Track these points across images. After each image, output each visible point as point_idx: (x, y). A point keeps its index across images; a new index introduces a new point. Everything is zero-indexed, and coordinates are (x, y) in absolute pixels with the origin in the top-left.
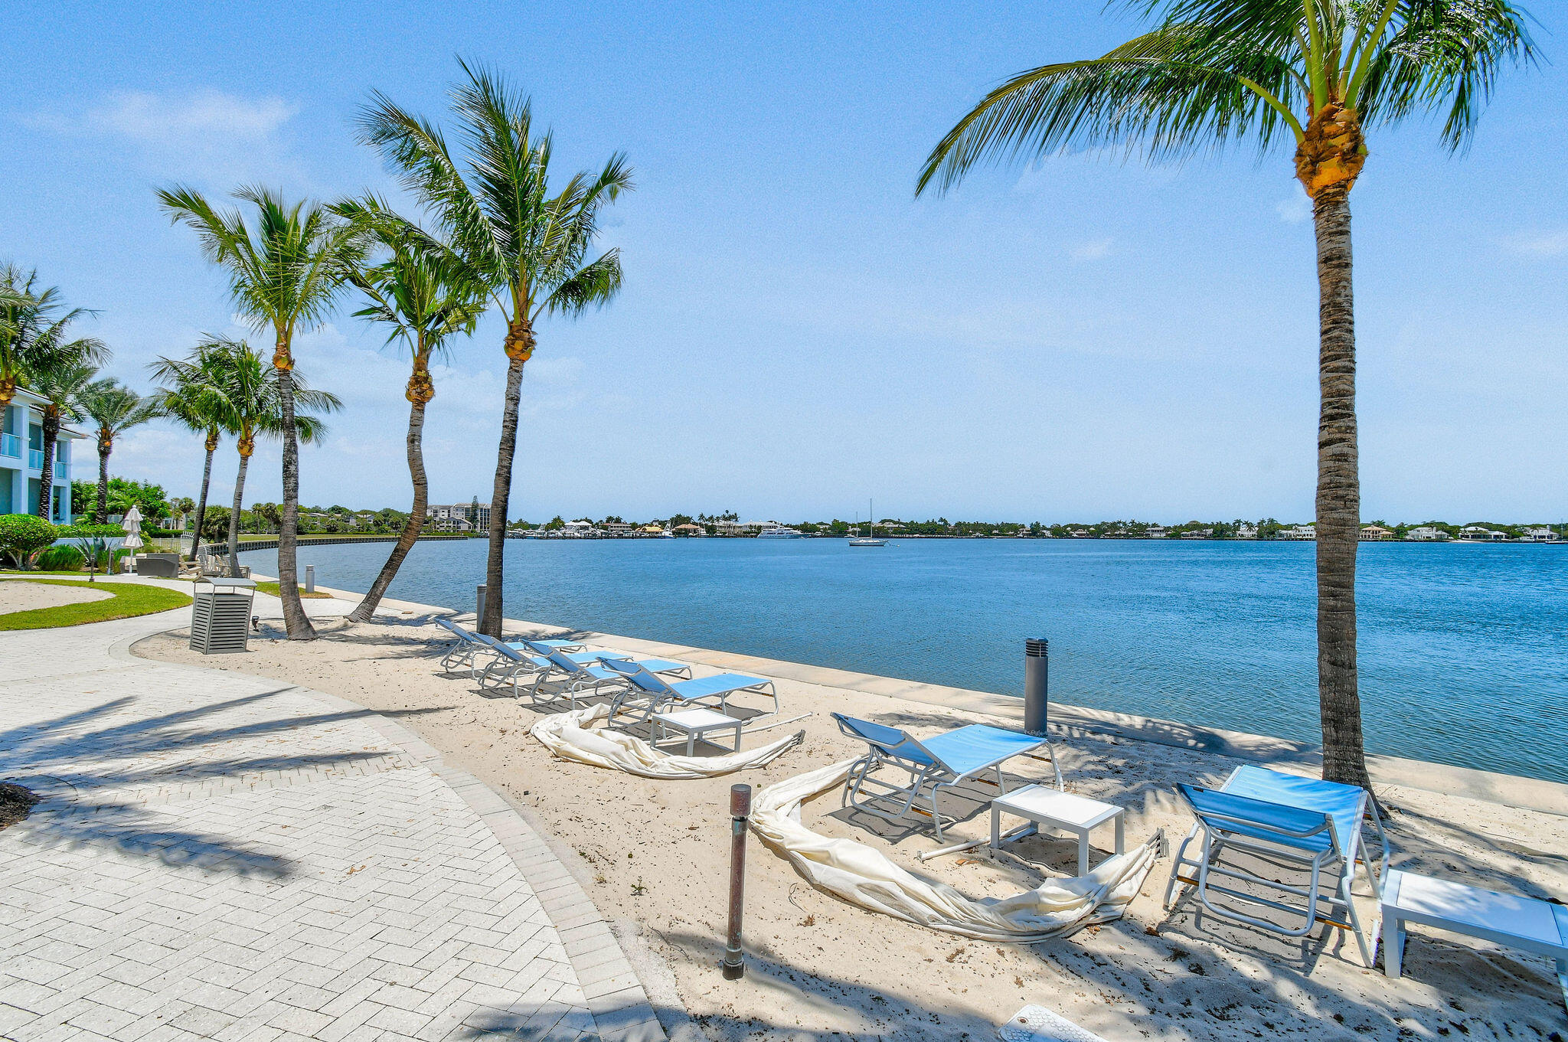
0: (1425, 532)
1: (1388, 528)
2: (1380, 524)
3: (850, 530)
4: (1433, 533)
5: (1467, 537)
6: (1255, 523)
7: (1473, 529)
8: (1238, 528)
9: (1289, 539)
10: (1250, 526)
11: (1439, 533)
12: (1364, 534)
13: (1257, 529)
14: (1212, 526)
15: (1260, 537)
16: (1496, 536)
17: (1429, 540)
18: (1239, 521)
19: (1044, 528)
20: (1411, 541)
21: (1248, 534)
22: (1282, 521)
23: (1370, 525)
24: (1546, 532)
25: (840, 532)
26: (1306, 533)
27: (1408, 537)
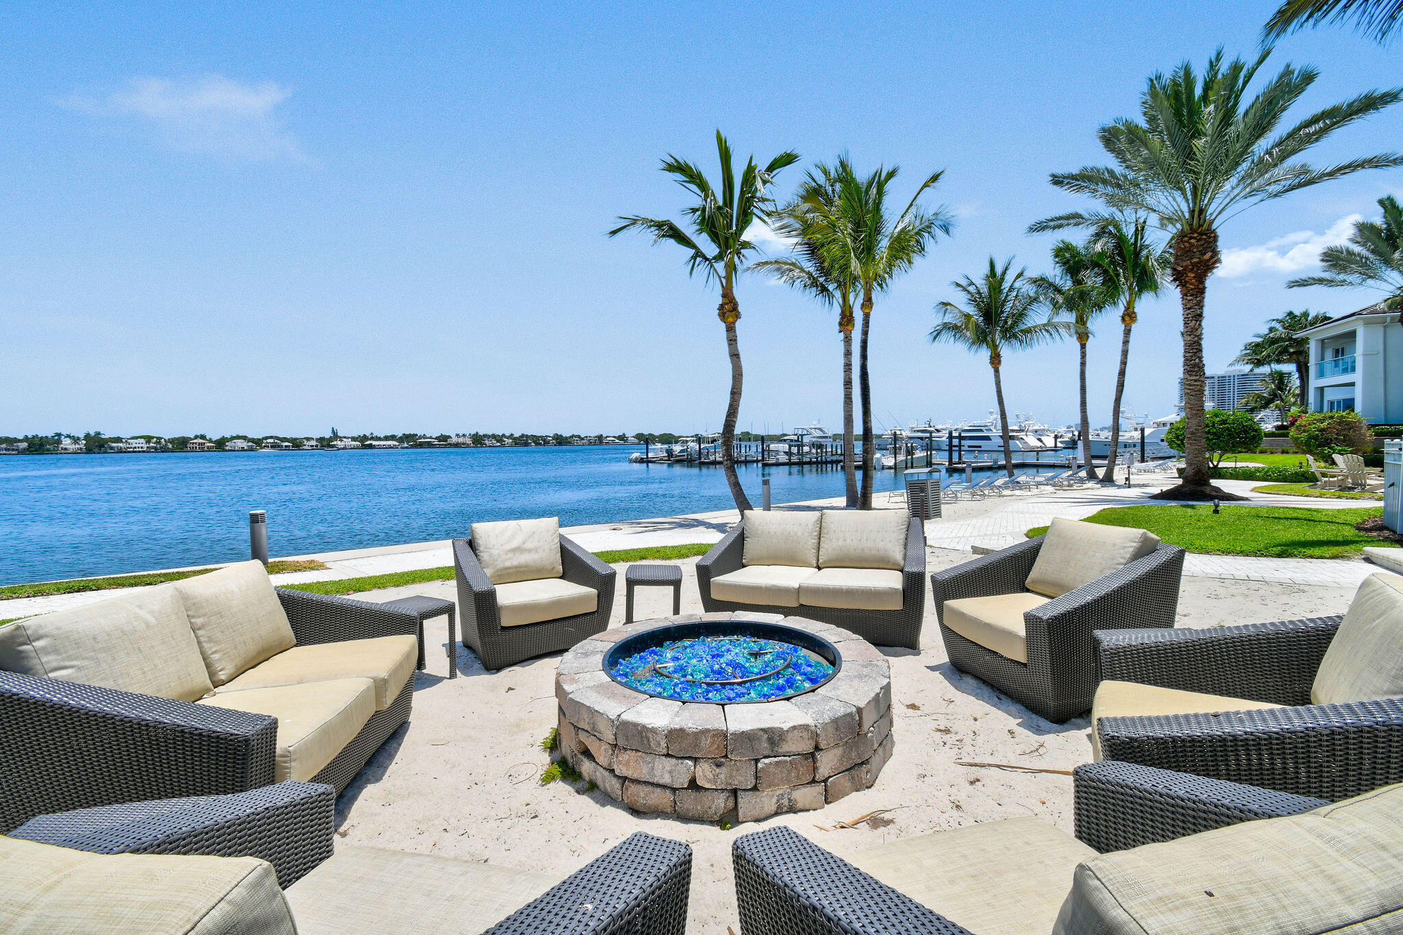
0: (241, 444)
1: (210, 441)
2: (203, 437)
4: (245, 445)
5: (268, 447)
6: (82, 436)
7: (272, 441)
8: (59, 442)
9: (120, 451)
10: (76, 440)
12: (191, 445)
13: (84, 442)
14: (26, 439)
15: (89, 451)
16: (286, 446)
17: (243, 450)
20: (229, 450)
21: (72, 447)
22: (107, 434)
24: (314, 443)
26: (137, 445)
27: (227, 448)
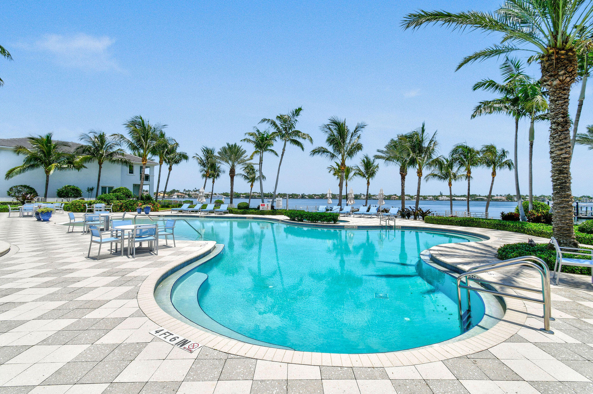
3: (242, 196)
11: (409, 198)
18: (361, 194)
19: (306, 195)
23: (393, 195)
25: (238, 196)
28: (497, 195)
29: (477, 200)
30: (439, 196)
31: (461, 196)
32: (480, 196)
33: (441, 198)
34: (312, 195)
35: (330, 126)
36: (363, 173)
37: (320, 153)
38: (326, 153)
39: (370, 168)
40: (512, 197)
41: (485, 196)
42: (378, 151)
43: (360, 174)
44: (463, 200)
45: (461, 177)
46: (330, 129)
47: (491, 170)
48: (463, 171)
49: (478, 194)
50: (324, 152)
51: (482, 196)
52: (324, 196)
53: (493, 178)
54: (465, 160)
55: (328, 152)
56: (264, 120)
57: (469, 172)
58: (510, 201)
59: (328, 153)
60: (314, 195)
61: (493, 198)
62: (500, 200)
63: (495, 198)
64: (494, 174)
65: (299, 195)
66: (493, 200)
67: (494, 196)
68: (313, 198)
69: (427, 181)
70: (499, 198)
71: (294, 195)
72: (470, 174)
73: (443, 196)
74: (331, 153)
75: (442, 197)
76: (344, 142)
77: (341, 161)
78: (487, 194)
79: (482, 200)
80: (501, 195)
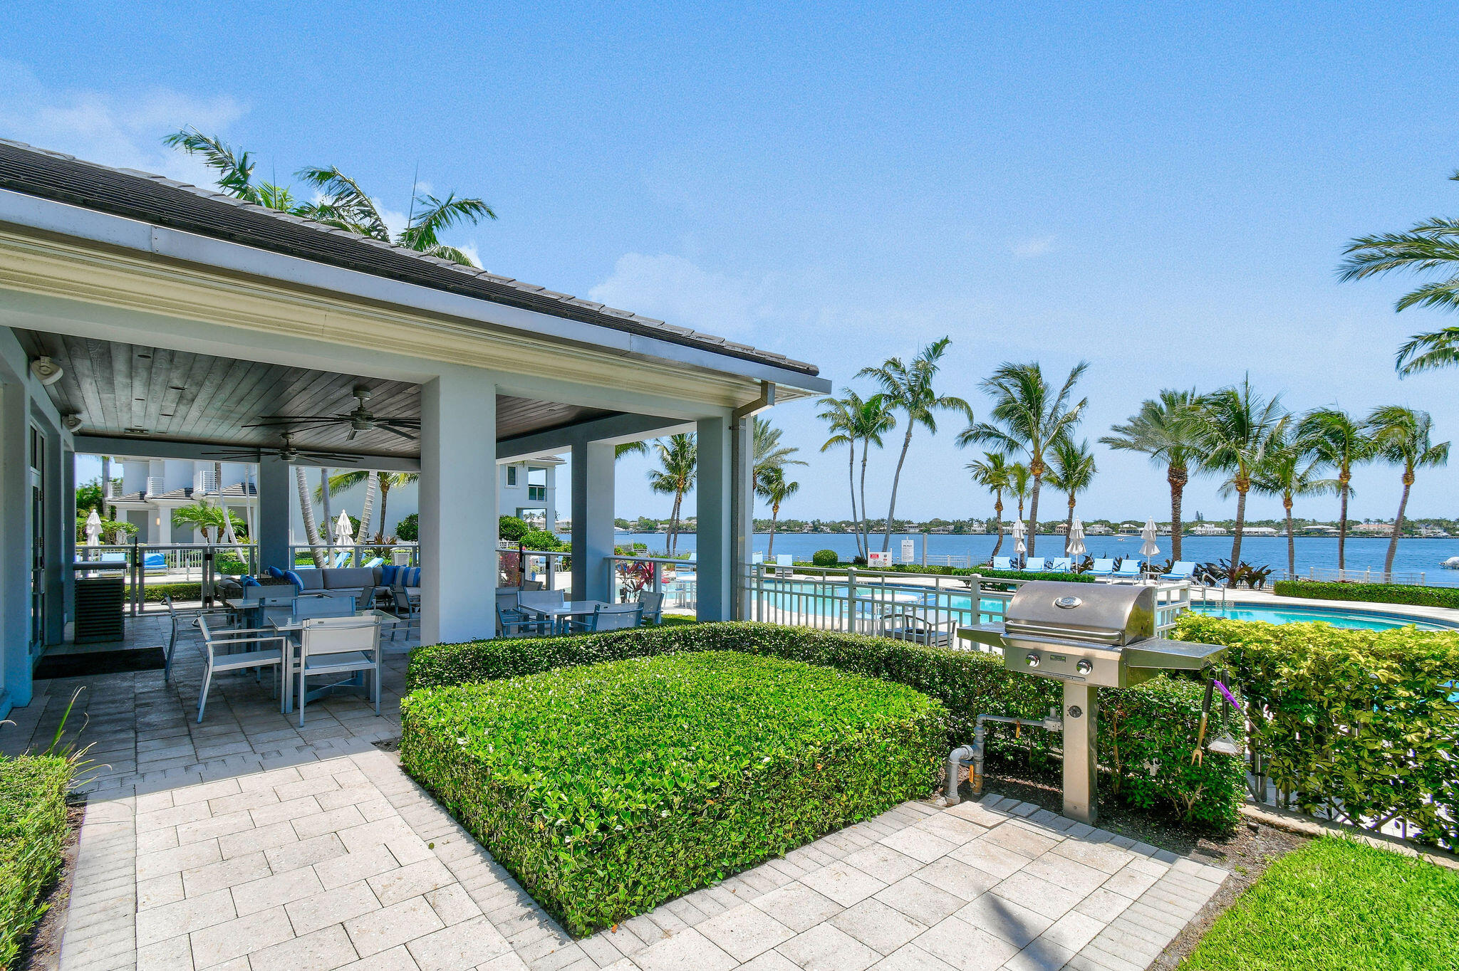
28: (1368, 521)
29: (1308, 533)
30: (1194, 524)
31: (1260, 524)
32: (1314, 523)
33: (1199, 528)
34: (841, 523)
35: (1002, 380)
36: (1058, 477)
37: (981, 440)
38: (993, 439)
39: (1077, 465)
40: (1413, 526)
41: (1332, 524)
42: (1116, 429)
43: (1051, 481)
44: (1264, 535)
45: (1320, 487)
46: (1000, 385)
47: (1400, 468)
48: (1331, 473)
49: (1309, 518)
50: (990, 435)
51: (1320, 524)
52: (873, 527)
53: (1407, 487)
54: (1334, 446)
55: (998, 436)
56: (865, 371)
57: (1346, 474)
58: (1405, 536)
59: (998, 439)
60: (844, 522)
61: (1355, 528)
62: (1377, 533)
63: (1362, 528)
64: (1408, 478)
65: (807, 523)
66: (1355, 533)
67: (1358, 523)
68: (844, 532)
69: (1225, 496)
70: (1373, 527)
71: (792, 525)
72: (1349, 479)
73: (1207, 523)
74: (1004, 438)
75: (1202, 526)
76: (1038, 414)
77: (1032, 456)
78: (1337, 518)
79: (1322, 533)
80: (1379, 521)
